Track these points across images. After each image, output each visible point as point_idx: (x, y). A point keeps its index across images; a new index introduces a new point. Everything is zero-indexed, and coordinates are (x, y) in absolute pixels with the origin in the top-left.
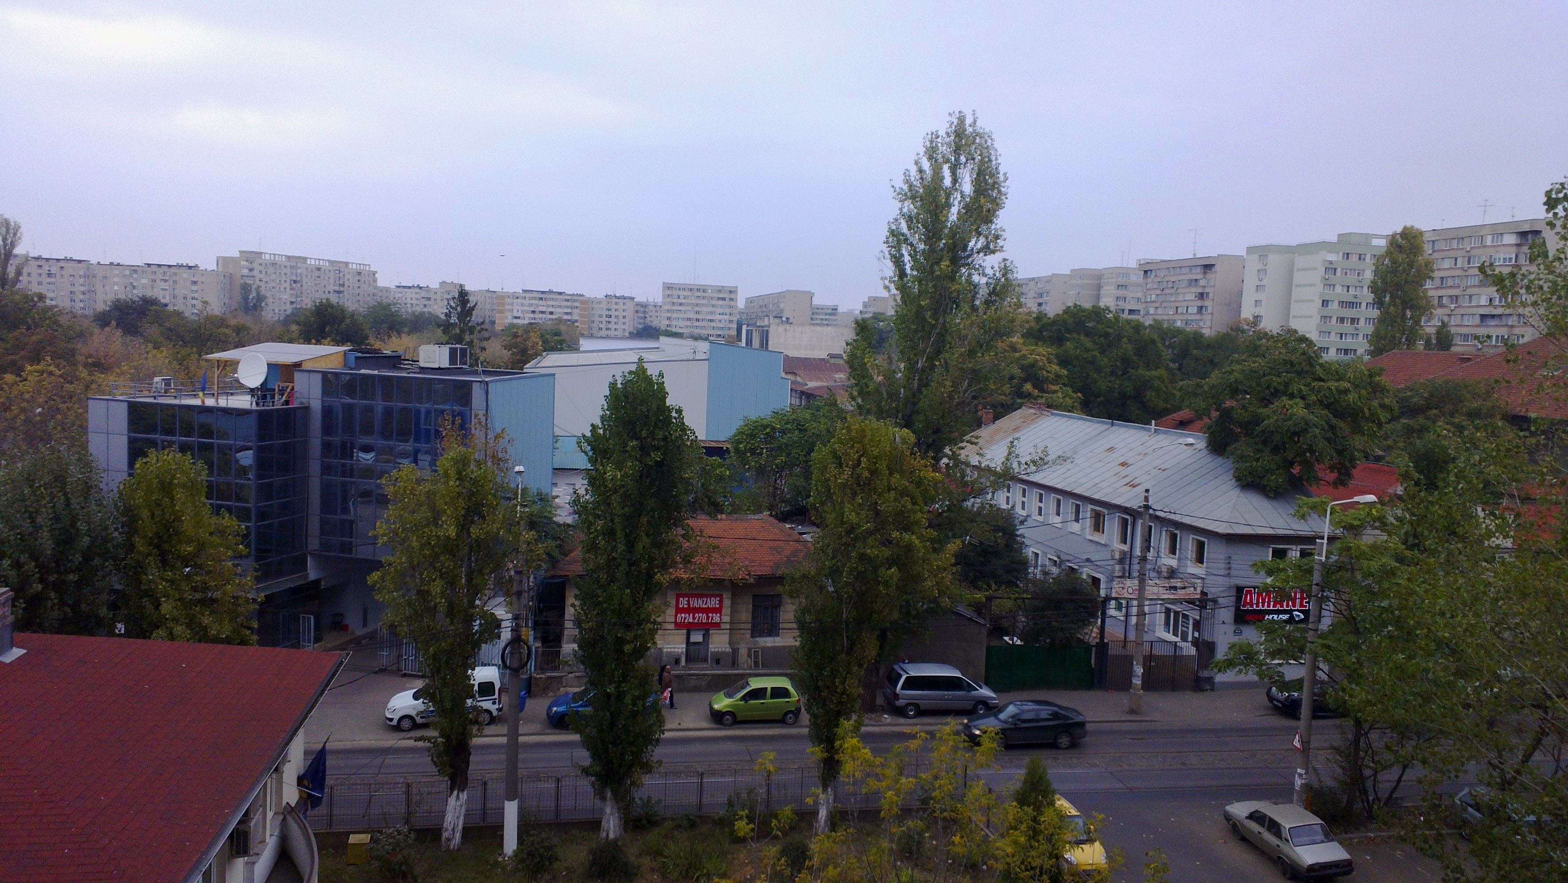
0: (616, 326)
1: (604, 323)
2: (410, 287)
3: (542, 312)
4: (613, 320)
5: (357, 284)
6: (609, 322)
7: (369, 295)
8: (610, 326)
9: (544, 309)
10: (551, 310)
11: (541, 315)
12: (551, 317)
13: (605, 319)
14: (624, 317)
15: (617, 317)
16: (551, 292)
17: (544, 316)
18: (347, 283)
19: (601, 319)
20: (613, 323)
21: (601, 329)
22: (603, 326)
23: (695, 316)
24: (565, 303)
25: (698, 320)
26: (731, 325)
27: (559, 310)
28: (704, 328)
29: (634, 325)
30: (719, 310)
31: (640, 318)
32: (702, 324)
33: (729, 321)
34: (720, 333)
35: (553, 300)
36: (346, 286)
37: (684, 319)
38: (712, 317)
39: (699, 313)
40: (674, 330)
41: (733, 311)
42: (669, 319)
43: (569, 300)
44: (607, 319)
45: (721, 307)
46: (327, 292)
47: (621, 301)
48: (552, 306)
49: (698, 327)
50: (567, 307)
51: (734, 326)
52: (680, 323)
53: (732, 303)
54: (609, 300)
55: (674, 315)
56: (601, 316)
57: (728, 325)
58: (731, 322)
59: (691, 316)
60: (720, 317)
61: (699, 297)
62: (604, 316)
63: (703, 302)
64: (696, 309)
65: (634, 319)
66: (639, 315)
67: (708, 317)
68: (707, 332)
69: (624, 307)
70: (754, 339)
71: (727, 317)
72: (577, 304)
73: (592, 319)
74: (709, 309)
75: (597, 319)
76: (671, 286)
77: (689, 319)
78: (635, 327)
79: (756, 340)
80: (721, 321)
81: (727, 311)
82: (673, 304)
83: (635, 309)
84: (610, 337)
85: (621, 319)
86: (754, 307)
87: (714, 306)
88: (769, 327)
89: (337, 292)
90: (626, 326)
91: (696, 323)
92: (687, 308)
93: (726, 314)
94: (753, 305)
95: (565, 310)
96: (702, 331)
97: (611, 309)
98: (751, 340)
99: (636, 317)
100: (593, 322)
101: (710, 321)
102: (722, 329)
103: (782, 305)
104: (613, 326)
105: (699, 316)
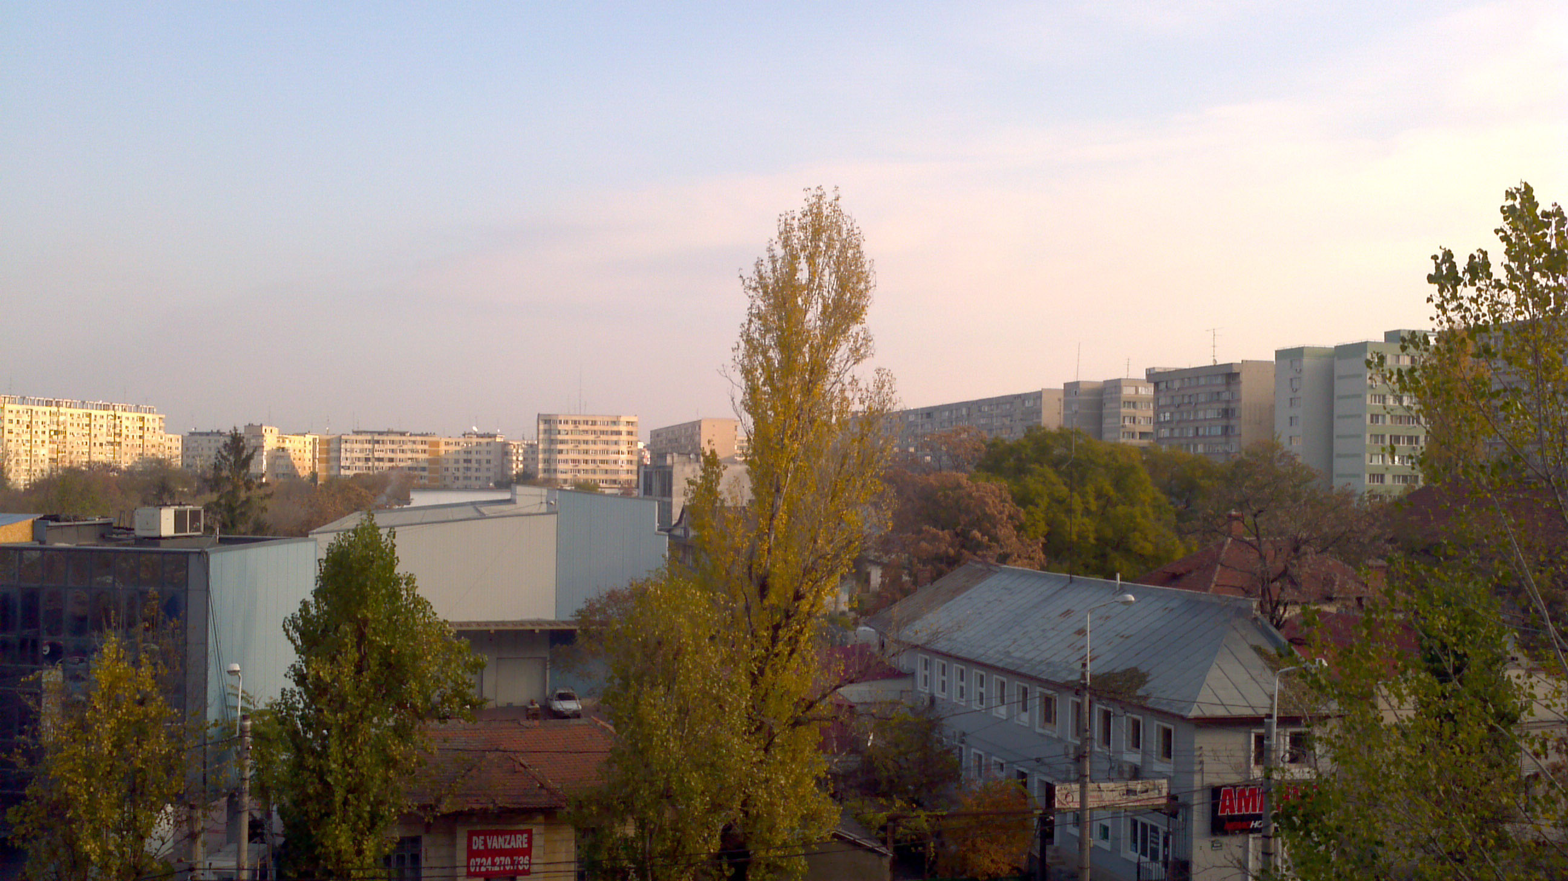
0: (478, 474)
1: (462, 470)
2: (208, 434)
3: (380, 460)
4: (474, 465)
5: (140, 433)
6: (468, 469)
7: (153, 446)
8: (469, 474)
9: (381, 455)
10: (391, 455)
11: (376, 464)
12: (391, 464)
13: (462, 465)
14: (488, 462)
15: (478, 461)
16: (389, 433)
17: (381, 464)
18: (124, 432)
19: (456, 466)
20: (473, 470)
21: (457, 478)
22: (459, 474)
23: (581, 457)
24: (410, 446)
25: (586, 462)
26: (630, 467)
27: (400, 455)
28: (594, 472)
29: (502, 471)
30: (614, 448)
31: (511, 461)
32: (590, 466)
33: (628, 461)
34: (614, 477)
35: (393, 442)
36: (123, 436)
37: (566, 461)
38: (605, 457)
39: (586, 452)
40: (553, 476)
41: (633, 448)
42: (547, 461)
43: (414, 442)
44: (466, 465)
45: (616, 443)
46: (98, 444)
47: (484, 441)
48: (393, 451)
49: (586, 471)
50: (412, 451)
51: (634, 468)
52: (561, 467)
53: (631, 438)
54: (469, 440)
55: (553, 457)
56: (457, 461)
57: (626, 467)
58: (630, 462)
59: (576, 456)
60: (615, 457)
61: (586, 432)
62: (462, 461)
63: (591, 437)
64: (583, 447)
65: (503, 463)
66: (509, 458)
67: (599, 457)
68: (598, 477)
69: (488, 449)
70: (654, 484)
71: (624, 457)
72: (426, 447)
73: (446, 466)
74: (600, 447)
75: (452, 466)
76: (548, 418)
77: (574, 461)
78: (504, 474)
79: (656, 486)
80: (616, 462)
81: (624, 448)
82: (552, 442)
83: (504, 451)
84: (466, 489)
85: (484, 465)
86: (661, 441)
87: (607, 442)
88: (672, 467)
89: (112, 444)
90: (491, 474)
91: (582, 466)
92: (570, 446)
93: (622, 453)
94: (660, 439)
95: (409, 455)
96: (590, 476)
97: (470, 452)
98: (650, 485)
99: (505, 461)
100: (447, 469)
101: (602, 462)
102: (617, 472)
103: (697, 438)
104: (473, 474)
105: (587, 457)
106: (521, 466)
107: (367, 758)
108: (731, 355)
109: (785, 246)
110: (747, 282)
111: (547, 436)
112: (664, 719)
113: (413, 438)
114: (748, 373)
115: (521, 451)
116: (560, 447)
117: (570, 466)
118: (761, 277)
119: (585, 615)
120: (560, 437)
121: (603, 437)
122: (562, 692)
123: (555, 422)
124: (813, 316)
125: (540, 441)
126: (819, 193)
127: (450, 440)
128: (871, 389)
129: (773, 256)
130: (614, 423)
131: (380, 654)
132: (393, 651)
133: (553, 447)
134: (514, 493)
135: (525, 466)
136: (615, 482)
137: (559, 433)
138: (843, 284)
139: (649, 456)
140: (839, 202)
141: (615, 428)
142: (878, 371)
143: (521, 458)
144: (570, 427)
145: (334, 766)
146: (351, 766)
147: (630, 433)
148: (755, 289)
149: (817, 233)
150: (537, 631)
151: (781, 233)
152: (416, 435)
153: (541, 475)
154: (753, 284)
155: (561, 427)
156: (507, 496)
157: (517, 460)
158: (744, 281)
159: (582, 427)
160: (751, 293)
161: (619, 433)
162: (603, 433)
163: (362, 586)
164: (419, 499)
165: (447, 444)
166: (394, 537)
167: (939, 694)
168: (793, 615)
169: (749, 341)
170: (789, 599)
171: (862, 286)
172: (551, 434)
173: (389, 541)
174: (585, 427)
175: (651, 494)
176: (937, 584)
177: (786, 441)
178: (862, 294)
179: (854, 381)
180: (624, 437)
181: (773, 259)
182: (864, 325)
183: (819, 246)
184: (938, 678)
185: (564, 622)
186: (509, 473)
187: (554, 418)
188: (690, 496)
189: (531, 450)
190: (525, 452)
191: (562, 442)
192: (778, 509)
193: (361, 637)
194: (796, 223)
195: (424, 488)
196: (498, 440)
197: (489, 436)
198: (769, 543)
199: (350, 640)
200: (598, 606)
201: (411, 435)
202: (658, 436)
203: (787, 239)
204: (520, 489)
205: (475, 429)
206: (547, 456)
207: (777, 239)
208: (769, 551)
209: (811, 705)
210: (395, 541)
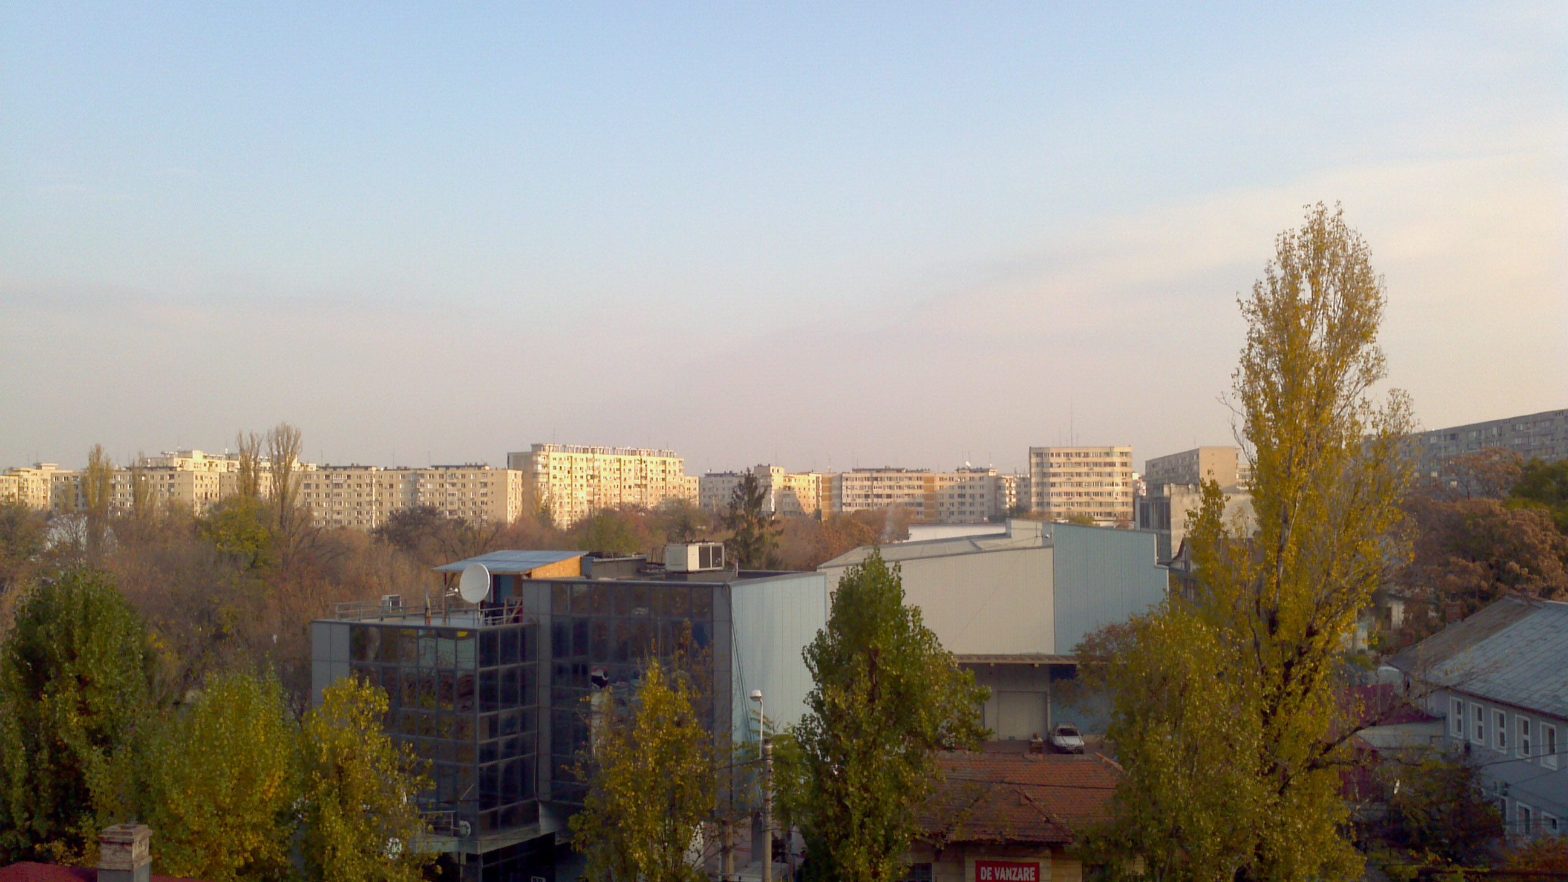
0: (972, 509)
1: (956, 505)
2: (721, 475)
3: (879, 496)
4: (968, 500)
5: (662, 475)
6: (962, 504)
7: (674, 487)
8: (963, 508)
9: (880, 491)
10: (888, 491)
11: (875, 500)
12: (889, 500)
13: (957, 500)
14: (982, 496)
15: (972, 496)
16: (887, 470)
17: (880, 500)
18: (649, 475)
19: (952, 501)
20: (967, 505)
21: (952, 513)
22: (954, 509)
23: (1074, 490)
24: (906, 482)
25: (1080, 494)
26: (1124, 499)
27: (898, 492)
28: (1088, 504)
29: (996, 505)
30: (1109, 480)
31: (1004, 495)
32: (1084, 499)
33: (1123, 493)
34: (1108, 510)
35: (890, 479)
36: (649, 478)
37: (1059, 494)
38: (1098, 489)
39: (1080, 484)
40: (1046, 510)
41: (1128, 480)
42: (1040, 494)
43: (910, 479)
44: (960, 500)
45: (1110, 475)
46: (627, 487)
47: (977, 475)
48: (890, 487)
49: (1080, 504)
50: (909, 487)
51: (1130, 500)
52: (1054, 500)
53: (1125, 469)
54: (962, 475)
55: (1046, 490)
56: (951, 496)
57: (1121, 499)
58: (1125, 494)
59: (1069, 489)
60: (1109, 489)
61: (1079, 464)
62: (956, 496)
63: (1084, 469)
64: (1076, 479)
65: (996, 498)
66: (1003, 492)
67: (1093, 489)
68: (1091, 510)
69: (981, 483)
70: (1151, 517)
71: (1119, 489)
72: (921, 483)
73: (942, 501)
74: (1093, 479)
75: (946, 500)
76: (1040, 451)
77: (1067, 494)
78: (997, 509)
79: (1154, 518)
80: (1110, 494)
81: (1118, 479)
82: (1044, 475)
83: (997, 485)
84: (961, 523)
85: (978, 499)
86: (1157, 472)
87: (1100, 474)
88: (1169, 499)
89: (639, 486)
90: (985, 508)
91: (1076, 499)
92: (1063, 479)
93: (1117, 485)
94: (1155, 469)
95: (906, 491)
96: (1084, 509)
97: (964, 487)
98: (1147, 518)
99: (998, 496)
100: (942, 504)
101: (1096, 494)
102: (1112, 504)
103: (1195, 467)
104: (967, 508)
105: (1082, 490)
106: (1014, 500)
107: (881, 783)
108: (1231, 381)
109: (1284, 267)
110: (1246, 305)
111: (1039, 469)
112: (1171, 757)
113: (909, 475)
114: (1249, 399)
115: (1013, 485)
116: (1052, 480)
117: (1064, 499)
118: (1260, 300)
119: (1085, 650)
120: (1052, 470)
121: (1096, 469)
122: (1065, 727)
123: (1047, 455)
124: (1318, 337)
125: (1033, 475)
126: (1320, 208)
127: (945, 476)
128: (1386, 411)
129: (1272, 277)
130: (1107, 454)
131: (890, 684)
132: (902, 681)
133: (1045, 480)
134: (1009, 528)
135: (1019, 500)
136: (1110, 514)
137: (1052, 466)
138: (1350, 303)
139: (1144, 488)
140: (1343, 217)
141: (1108, 460)
142: (1392, 392)
143: (1014, 492)
144: (1062, 459)
145: (851, 789)
146: (867, 790)
147: (1124, 464)
148: (1254, 312)
149: (1319, 251)
150: (1037, 666)
151: (1280, 254)
152: (912, 471)
153: (1034, 509)
154: (1252, 308)
155: (1053, 460)
156: (1002, 530)
157: (1011, 494)
158: (1242, 305)
159: (1075, 459)
160: (1250, 316)
161: (1112, 464)
162: (1096, 464)
163: (873, 617)
164: (917, 534)
165: (942, 479)
166: (900, 571)
167: (1474, 741)
168: (1306, 652)
169: (1250, 365)
170: (1301, 635)
171: (1372, 303)
172: (1043, 467)
173: (895, 575)
174: (1078, 460)
175: (1148, 527)
176: (1469, 620)
177: (1294, 469)
178: (1371, 312)
179: (1365, 403)
180: (1118, 469)
181: (1273, 281)
182: (1375, 344)
183: (1322, 264)
184: (1473, 723)
185: (1063, 657)
186: (1003, 507)
187: (1045, 451)
188: (1191, 529)
189: (1024, 483)
190: (1018, 486)
191: (1055, 475)
192: (1286, 540)
193: (873, 666)
194: (1296, 243)
195: (921, 524)
196: (991, 474)
197: (982, 471)
198: (1278, 576)
199: (863, 669)
200: (1097, 641)
201: (907, 471)
202: (1154, 466)
203: (1286, 259)
204: (1015, 523)
205: (968, 464)
206: (1039, 489)
207: (1276, 260)
208: (1278, 584)
209: (1329, 748)
210: (900, 575)
